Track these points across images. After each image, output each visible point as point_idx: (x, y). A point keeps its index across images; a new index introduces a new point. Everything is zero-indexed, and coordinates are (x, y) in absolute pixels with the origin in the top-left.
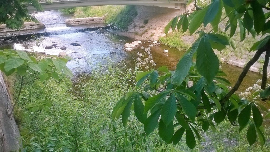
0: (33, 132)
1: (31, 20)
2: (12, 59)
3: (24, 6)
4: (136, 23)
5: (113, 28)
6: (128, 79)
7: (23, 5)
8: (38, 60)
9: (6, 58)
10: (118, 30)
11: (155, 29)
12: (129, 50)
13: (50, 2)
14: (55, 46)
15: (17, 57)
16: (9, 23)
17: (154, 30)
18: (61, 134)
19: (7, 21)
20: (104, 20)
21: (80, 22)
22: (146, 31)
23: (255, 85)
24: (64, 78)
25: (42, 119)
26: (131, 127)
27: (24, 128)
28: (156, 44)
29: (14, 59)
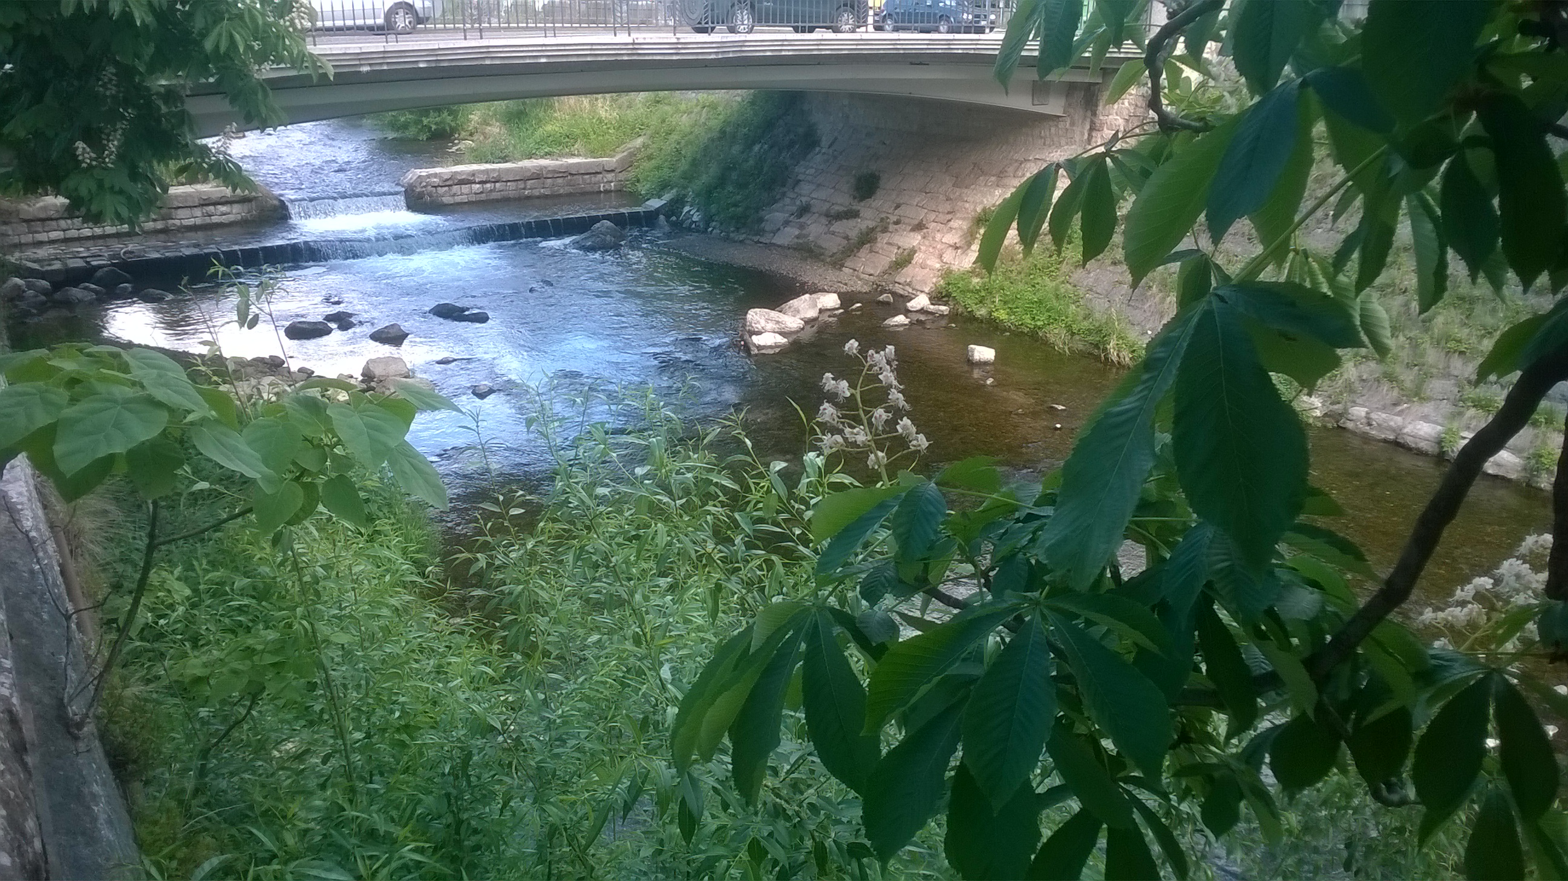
0: (206, 824)
1: (211, 175)
2: (97, 405)
3: (170, 95)
4: (806, 192)
5: (674, 218)
6: (761, 520)
7: (162, 90)
8: (244, 399)
9: (64, 394)
10: (702, 230)
11: (919, 227)
12: (771, 347)
13: (321, 71)
14: (344, 321)
15: (129, 392)
16: (83, 192)
17: (912, 234)
18: (371, 835)
19: (71, 183)
20: (622, 176)
21: (488, 185)
22: (867, 239)
23: (1510, 567)
24: (389, 505)
25: (261, 748)
26: (785, 805)
27: (155, 798)
28: (922, 311)
29: (108, 404)
